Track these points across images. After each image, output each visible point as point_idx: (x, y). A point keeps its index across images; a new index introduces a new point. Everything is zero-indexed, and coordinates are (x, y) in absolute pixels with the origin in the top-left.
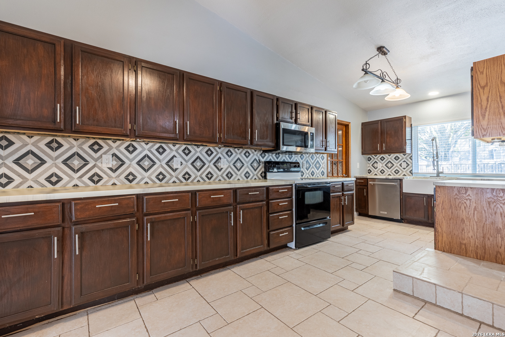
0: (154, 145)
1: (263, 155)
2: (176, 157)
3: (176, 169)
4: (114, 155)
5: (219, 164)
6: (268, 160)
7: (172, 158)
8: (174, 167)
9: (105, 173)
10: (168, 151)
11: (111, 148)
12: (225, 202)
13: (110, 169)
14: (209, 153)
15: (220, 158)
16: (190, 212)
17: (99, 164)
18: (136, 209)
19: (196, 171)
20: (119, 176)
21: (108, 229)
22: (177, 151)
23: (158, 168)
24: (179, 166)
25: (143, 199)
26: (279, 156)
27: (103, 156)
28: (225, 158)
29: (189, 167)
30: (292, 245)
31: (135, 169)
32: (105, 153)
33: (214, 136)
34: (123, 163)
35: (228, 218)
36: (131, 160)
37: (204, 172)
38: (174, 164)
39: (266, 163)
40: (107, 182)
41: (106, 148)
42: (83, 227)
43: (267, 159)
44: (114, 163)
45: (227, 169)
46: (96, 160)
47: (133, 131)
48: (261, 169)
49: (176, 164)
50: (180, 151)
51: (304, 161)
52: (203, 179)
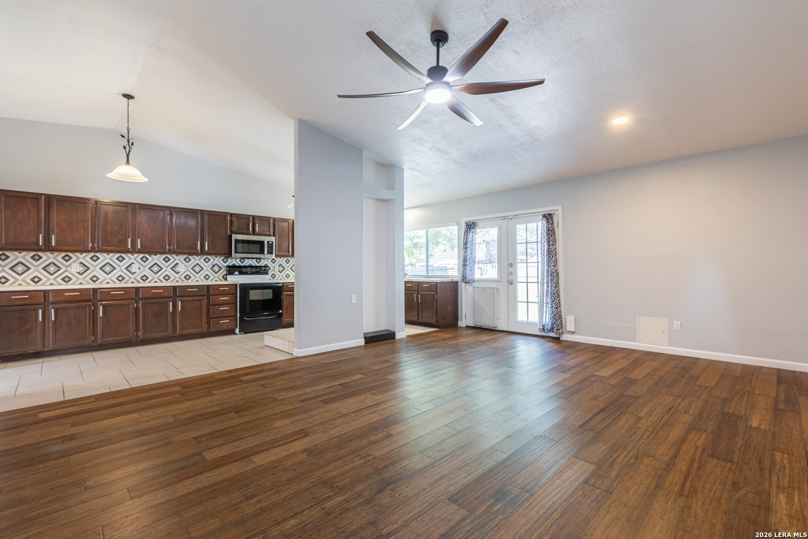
0: (115, 255)
1: (225, 260)
2: (134, 263)
3: (134, 273)
4: (81, 263)
5: (177, 268)
6: (231, 264)
7: (131, 264)
8: (133, 271)
9: (74, 275)
10: (127, 259)
11: (78, 258)
12: (165, 295)
13: (79, 273)
14: (166, 260)
15: (177, 264)
16: (134, 301)
17: (69, 269)
18: (92, 297)
19: (153, 274)
20: (85, 278)
21: (72, 308)
22: (135, 259)
23: (118, 272)
24: (137, 270)
25: (97, 291)
26: (244, 261)
27: (73, 264)
28: (183, 263)
29: (146, 271)
30: (237, 331)
31: (98, 272)
32: (74, 262)
33: (164, 247)
34: (88, 269)
35: (168, 306)
36: (95, 267)
37: (162, 275)
38: (132, 269)
39: (228, 267)
40: (75, 282)
41: (74, 258)
42: (57, 306)
43: (229, 263)
44: (81, 269)
45: (184, 272)
46: (67, 267)
47: (93, 248)
48: (224, 272)
49: (134, 269)
50: (138, 259)
51: (276, 264)
52: (160, 280)
